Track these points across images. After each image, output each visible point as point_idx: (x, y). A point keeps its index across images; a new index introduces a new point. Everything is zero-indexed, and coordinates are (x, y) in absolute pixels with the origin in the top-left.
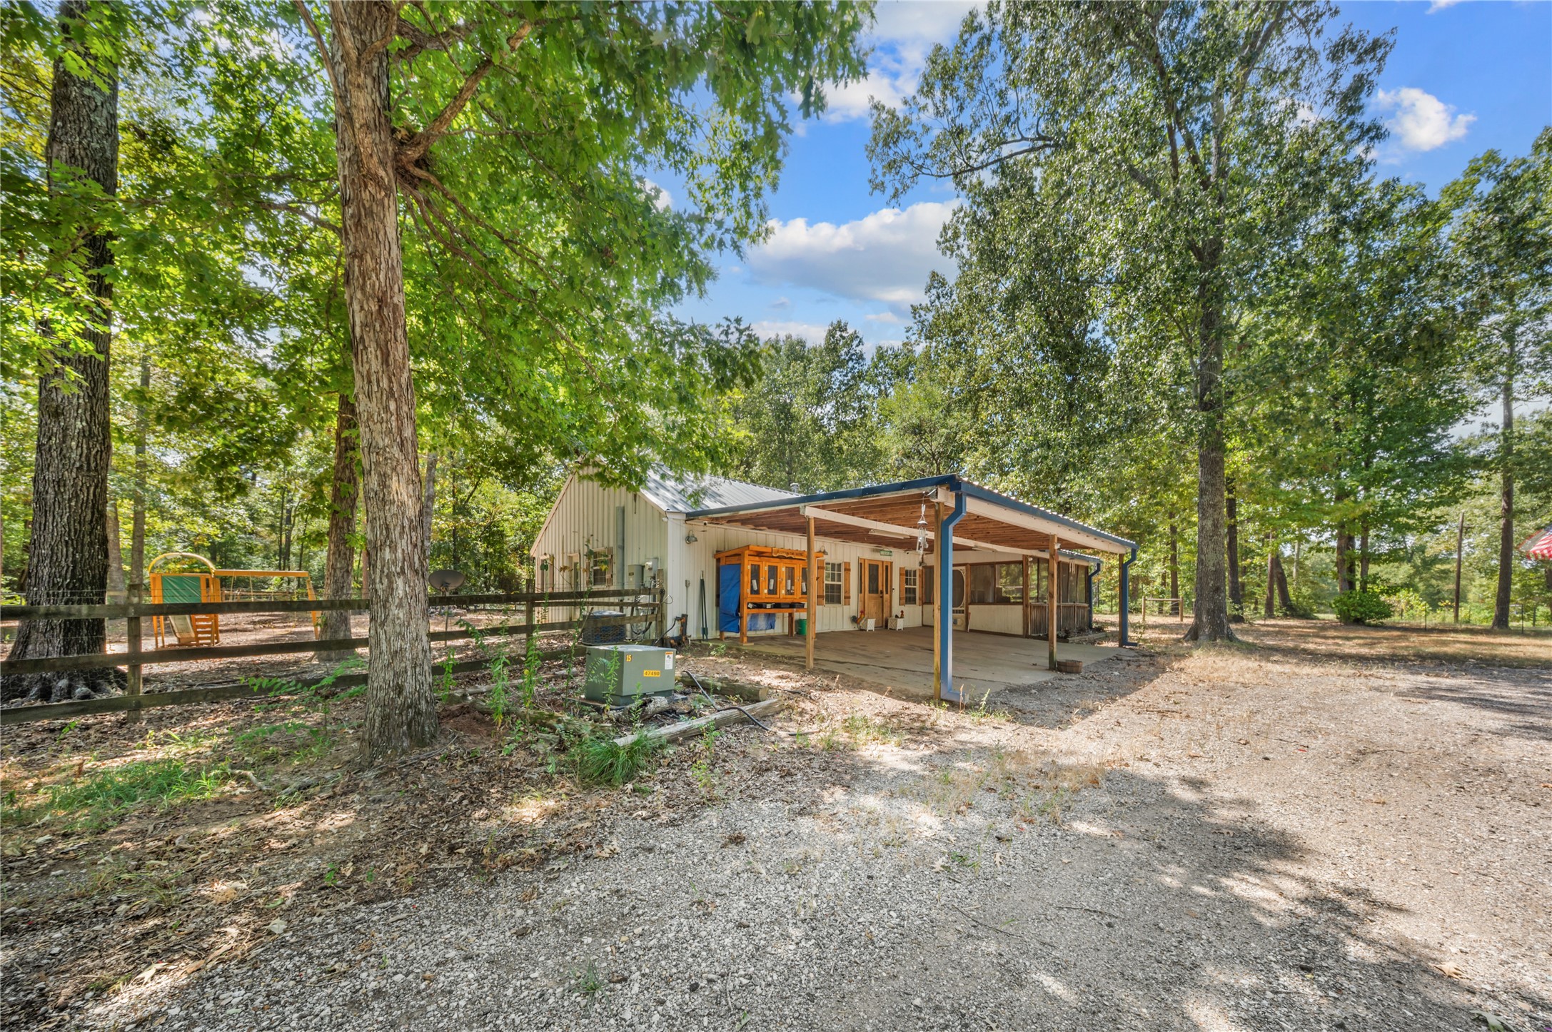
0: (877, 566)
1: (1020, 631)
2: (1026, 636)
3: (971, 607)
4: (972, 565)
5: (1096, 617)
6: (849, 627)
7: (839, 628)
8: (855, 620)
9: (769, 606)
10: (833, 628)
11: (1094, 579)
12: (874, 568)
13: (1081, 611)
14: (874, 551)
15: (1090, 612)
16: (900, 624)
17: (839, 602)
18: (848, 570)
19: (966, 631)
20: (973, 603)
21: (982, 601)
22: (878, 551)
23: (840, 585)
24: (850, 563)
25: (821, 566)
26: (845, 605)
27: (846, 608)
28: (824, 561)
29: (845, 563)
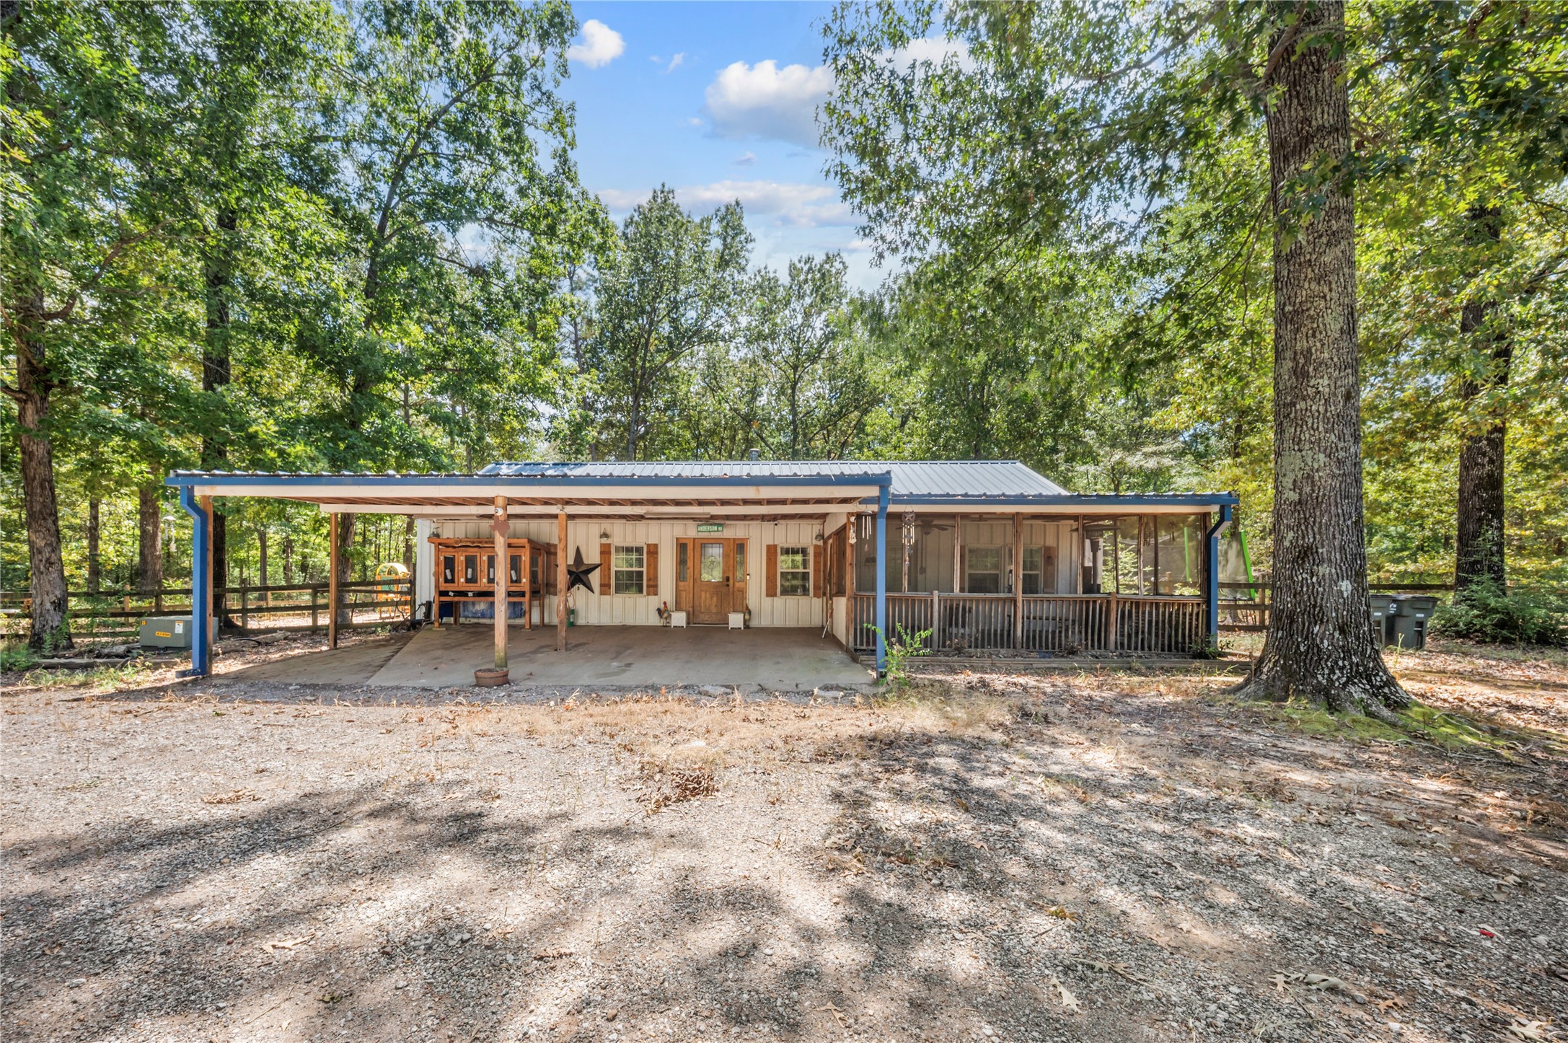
6: (654, 620)
7: (638, 621)
8: (659, 613)
9: (470, 594)
10: (629, 622)
17: (641, 591)
18: (654, 552)
23: (641, 573)
24: (656, 546)
25: (605, 551)
26: (648, 594)
27: (652, 598)
28: (609, 545)
29: (648, 545)
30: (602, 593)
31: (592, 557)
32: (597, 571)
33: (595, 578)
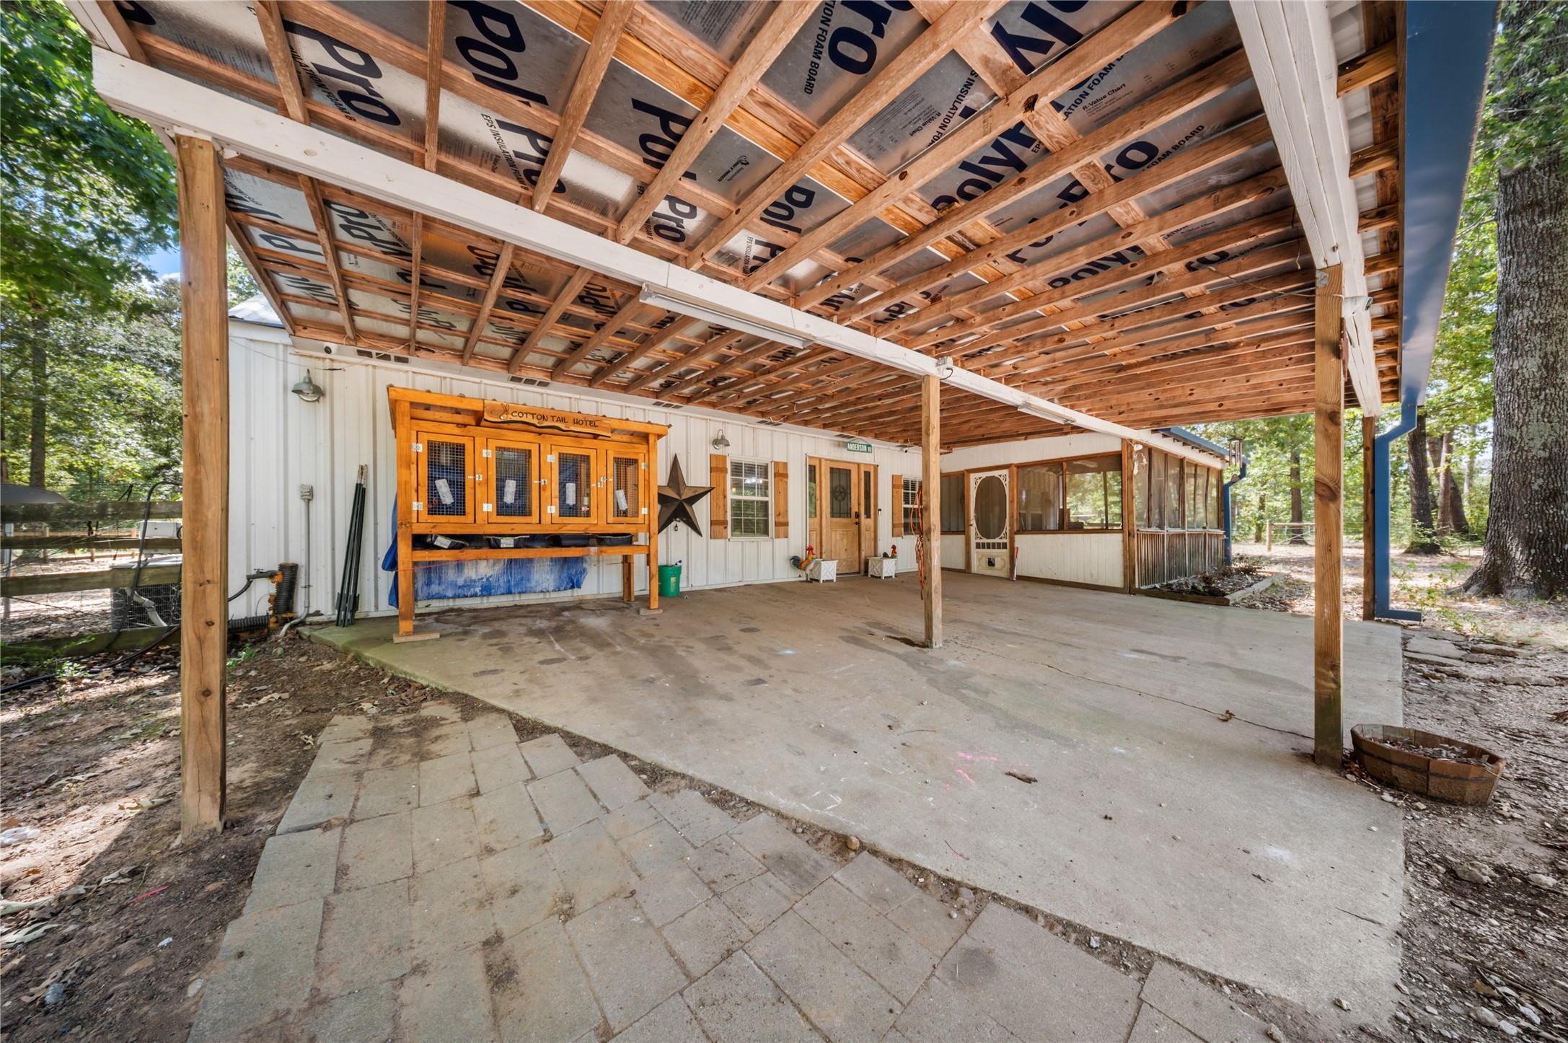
0: (848, 472)
1: (1118, 581)
2: (1129, 589)
3: (1018, 538)
4: (1021, 467)
5: (1236, 549)
6: (786, 574)
7: (765, 577)
8: (796, 563)
9: (507, 542)
10: (752, 579)
11: (1232, 490)
12: (840, 477)
13: (1214, 541)
14: (839, 445)
15: (1227, 543)
16: (889, 568)
17: (766, 532)
18: (782, 475)
19: (1010, 579)
20: (1023, 531)
21: (1038, 528)
22: (845, 445)
23: (766, 503)
24: (785, 465)
25: (717, 467)
26: (777, 536)
27: (780, 542)
28: (724, 458)
29: (776, 464)
30: (713, 536)
31: (697, 476)
32: (705, 502)
33: (701, 510)
